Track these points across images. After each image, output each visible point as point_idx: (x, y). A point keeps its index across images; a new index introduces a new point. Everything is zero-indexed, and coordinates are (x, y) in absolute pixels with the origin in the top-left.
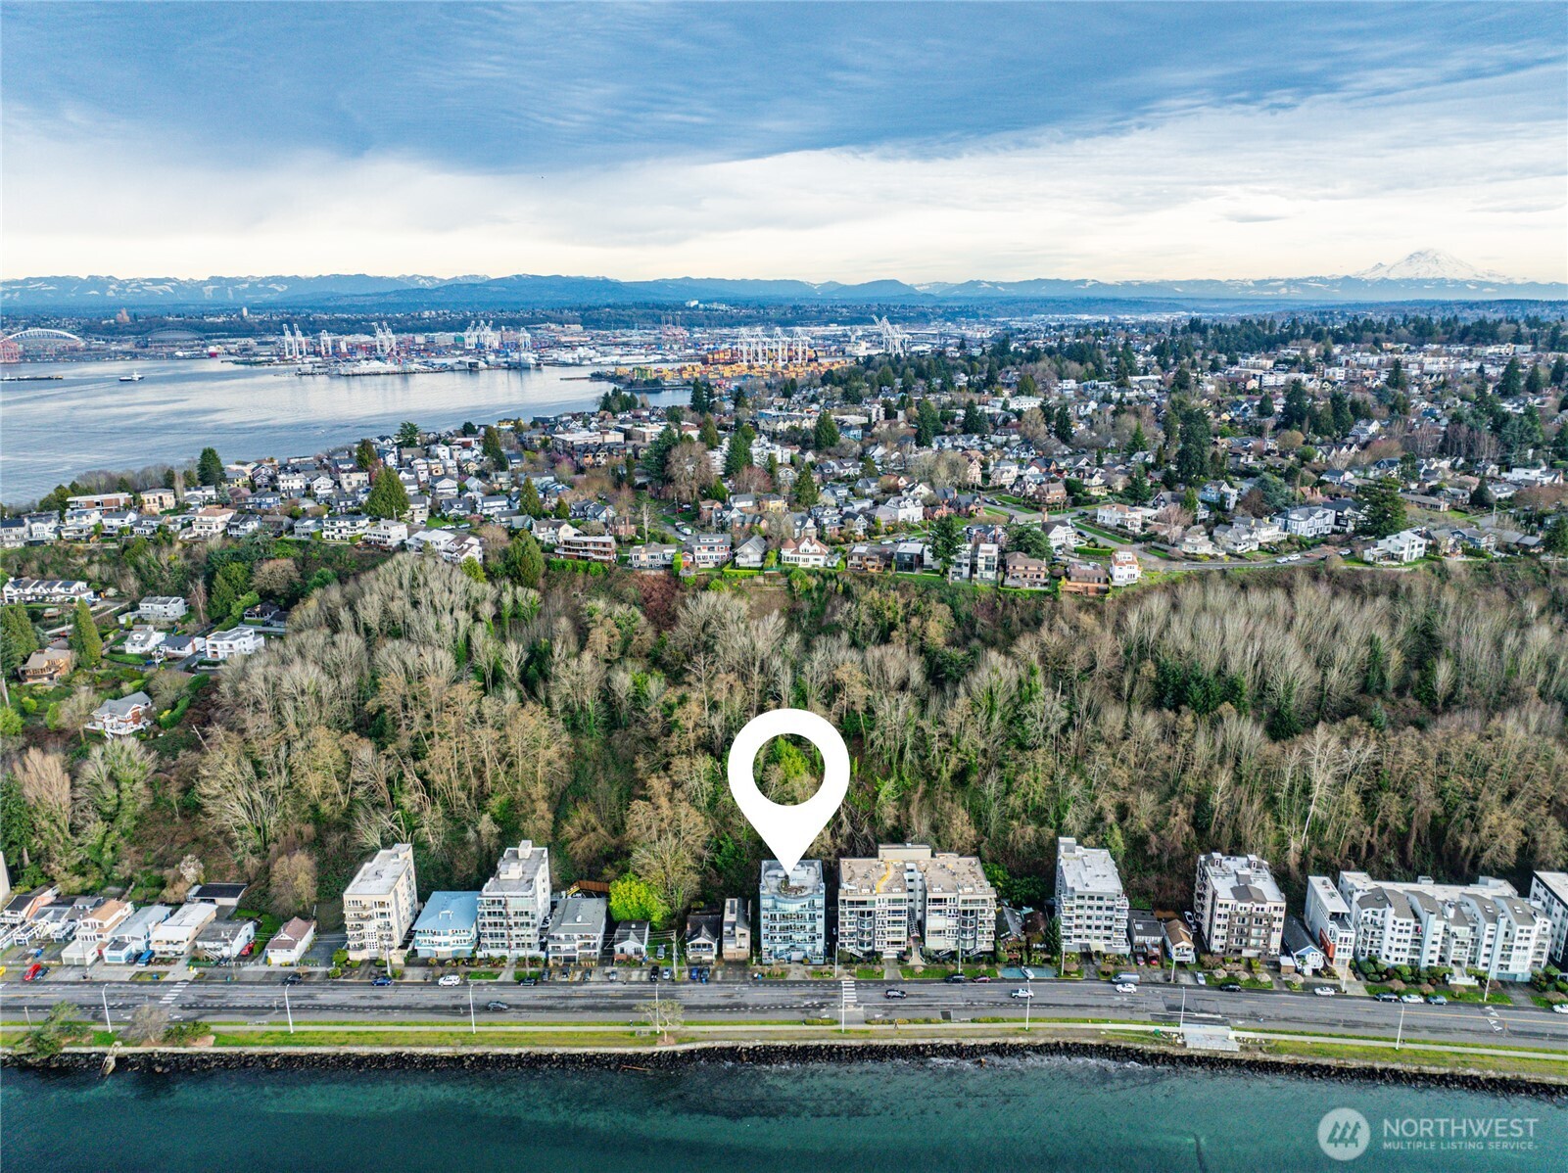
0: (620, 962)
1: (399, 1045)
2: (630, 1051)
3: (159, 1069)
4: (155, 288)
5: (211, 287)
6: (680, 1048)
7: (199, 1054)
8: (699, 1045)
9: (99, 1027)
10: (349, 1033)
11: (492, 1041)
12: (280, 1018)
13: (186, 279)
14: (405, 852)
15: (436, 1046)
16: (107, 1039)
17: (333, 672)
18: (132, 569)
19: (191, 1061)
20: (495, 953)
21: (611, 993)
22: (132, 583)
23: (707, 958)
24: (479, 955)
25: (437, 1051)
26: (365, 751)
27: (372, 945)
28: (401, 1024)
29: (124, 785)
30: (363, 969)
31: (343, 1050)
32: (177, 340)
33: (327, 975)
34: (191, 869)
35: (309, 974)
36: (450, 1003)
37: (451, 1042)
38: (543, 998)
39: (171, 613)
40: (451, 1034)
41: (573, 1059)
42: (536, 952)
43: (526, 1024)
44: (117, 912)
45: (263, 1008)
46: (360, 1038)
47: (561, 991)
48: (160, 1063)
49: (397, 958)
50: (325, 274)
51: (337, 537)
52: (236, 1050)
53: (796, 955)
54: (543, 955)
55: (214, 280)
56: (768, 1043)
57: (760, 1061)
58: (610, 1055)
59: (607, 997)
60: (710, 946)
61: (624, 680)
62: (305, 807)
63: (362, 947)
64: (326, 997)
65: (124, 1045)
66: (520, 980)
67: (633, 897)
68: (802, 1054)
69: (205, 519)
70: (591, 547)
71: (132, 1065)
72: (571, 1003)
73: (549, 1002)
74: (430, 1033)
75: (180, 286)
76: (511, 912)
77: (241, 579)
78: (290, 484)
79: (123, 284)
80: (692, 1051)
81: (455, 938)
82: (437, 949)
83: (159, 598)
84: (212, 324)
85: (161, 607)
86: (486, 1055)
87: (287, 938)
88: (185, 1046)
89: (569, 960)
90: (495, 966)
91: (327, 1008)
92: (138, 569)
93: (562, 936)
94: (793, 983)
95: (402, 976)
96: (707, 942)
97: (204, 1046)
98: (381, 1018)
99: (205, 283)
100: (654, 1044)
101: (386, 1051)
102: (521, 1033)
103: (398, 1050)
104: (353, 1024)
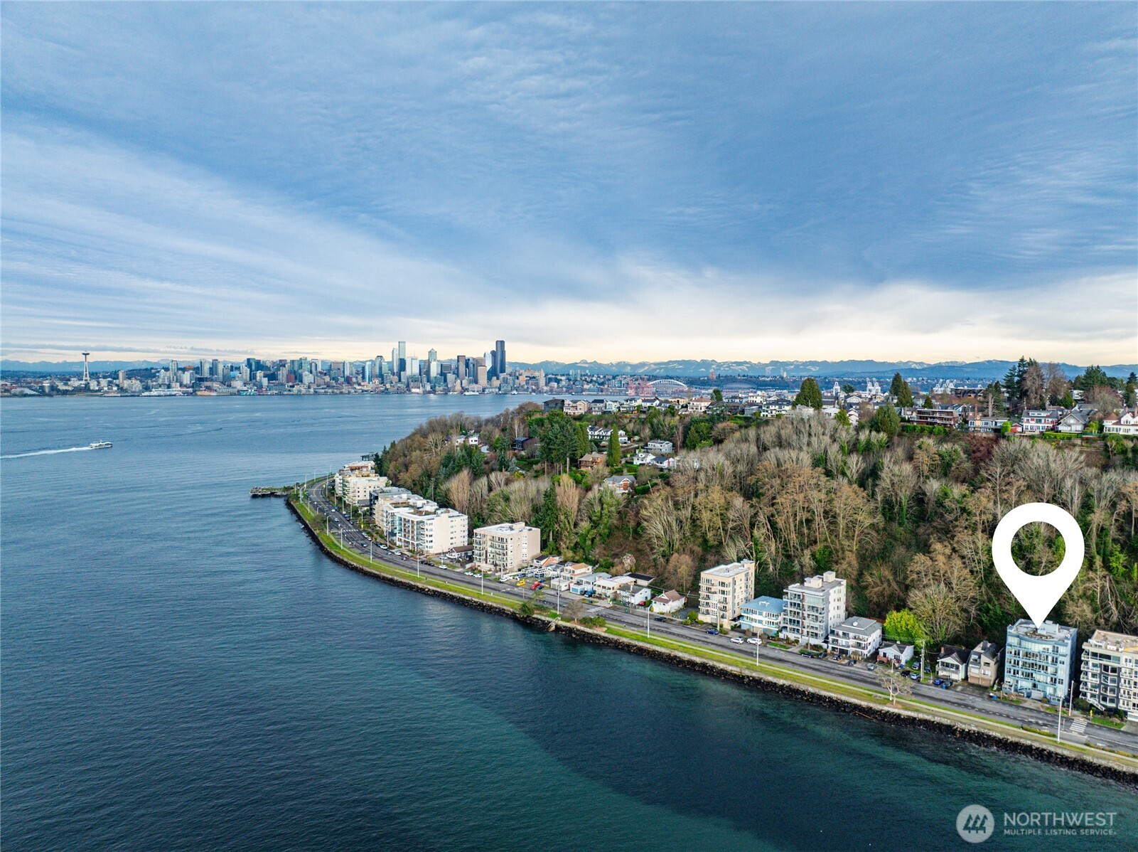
0: (882, 663)
1: (707, 659)
2: (864, 704)
3: (574, 636)
4: (737, 368)
5: (771, 367)
6: (905, 713)
7: (597, 635)
8: (921, 716)
9: (554, 611)
10: (680, 646)
11: (767, 672)
12: (645, 631)
13: (756, 362)
14: (750, 566)
15: (730, 665)
16: (555, 616)
17: (735, 462)
18: (649, 425)
19: (591, 637)
20: (792, 636)
21: (865, 675)
22: (647, 432)
23: (954, 677)
24: (781, 635)
25: (729, 668)
26: (738, 501)
27: (714, 614)
28: (714, 651)
29: (605, 506)
30: (704, 625)
31: (674, 653)
32: (739, 388)
33: (682, 623)
34: (628, 560)
35: (672, 620)
36: (749, 651)
37: (740, 666)
38: (814, 664)
39: (663, 450)
40: (742, 662)
41: (820, 698)
42: (818, 642)
43: (794, 671)
44: (584, 570)
45: (639, 625)
46: (685, 650)
47: (829, 665)
48: (575, 634)
49: (727, 624)
50: (845, 360)
51: (769, 416)
52: (616, 638)
53: (1035, 694)
54: (825, 646)
55: (773, 363)
56: (982, 731)
57: (971, 740)
58: (848, 703)
59: (862, 675)
60: (957, 668)
61: (934, 486)
62: (698, 534)
63: (708, 613)
64: (674, 630)
65: (562, 620)
66: (802, 653)
67: (903, 623)
68: (1014, 747)
69: (695, 403)
70: (938, 415)
71: (563, 631)
72: (832, 671)
73: (817, 667)
74: (729, 658)
75: (752, 366)
76: (806, 604)
77: (705, 432)
78: (754, 399)
79: (719, 365)
80: (914, 719)
81: (767, 619)
82: (754, 624)
83: (659, 441)
84: (764, 381)
85: (659, 445)
86: (761, 679)
87: (666, 598)
88: (590, 628)
89: (843, 652)
90: (789, 643)
91: (674, 634)
92: (652, 425)
93: (841, 633)
94: (1025, 709)
95: (726, 633)
96: (956, 663)
97: (600, 631)
98: (705, 646)
99: (767, 365)
100: (885, 704)
101: (698, 660)
102: (789, 674)
103: (706, 661)
104: (684, 643)
